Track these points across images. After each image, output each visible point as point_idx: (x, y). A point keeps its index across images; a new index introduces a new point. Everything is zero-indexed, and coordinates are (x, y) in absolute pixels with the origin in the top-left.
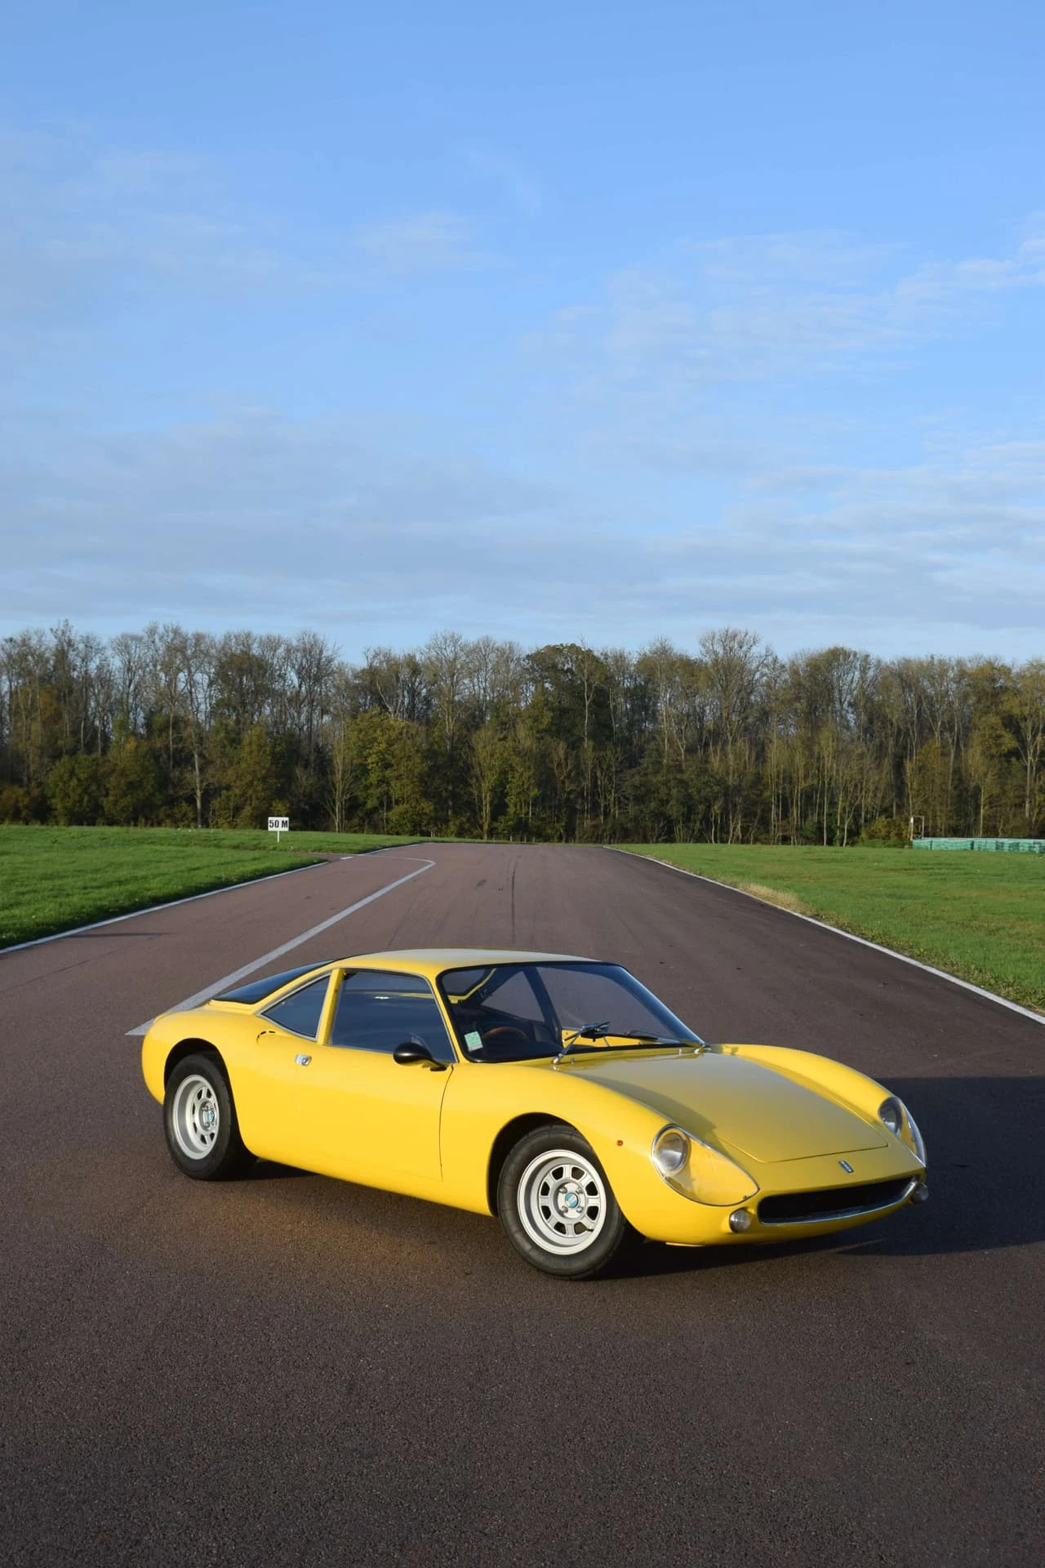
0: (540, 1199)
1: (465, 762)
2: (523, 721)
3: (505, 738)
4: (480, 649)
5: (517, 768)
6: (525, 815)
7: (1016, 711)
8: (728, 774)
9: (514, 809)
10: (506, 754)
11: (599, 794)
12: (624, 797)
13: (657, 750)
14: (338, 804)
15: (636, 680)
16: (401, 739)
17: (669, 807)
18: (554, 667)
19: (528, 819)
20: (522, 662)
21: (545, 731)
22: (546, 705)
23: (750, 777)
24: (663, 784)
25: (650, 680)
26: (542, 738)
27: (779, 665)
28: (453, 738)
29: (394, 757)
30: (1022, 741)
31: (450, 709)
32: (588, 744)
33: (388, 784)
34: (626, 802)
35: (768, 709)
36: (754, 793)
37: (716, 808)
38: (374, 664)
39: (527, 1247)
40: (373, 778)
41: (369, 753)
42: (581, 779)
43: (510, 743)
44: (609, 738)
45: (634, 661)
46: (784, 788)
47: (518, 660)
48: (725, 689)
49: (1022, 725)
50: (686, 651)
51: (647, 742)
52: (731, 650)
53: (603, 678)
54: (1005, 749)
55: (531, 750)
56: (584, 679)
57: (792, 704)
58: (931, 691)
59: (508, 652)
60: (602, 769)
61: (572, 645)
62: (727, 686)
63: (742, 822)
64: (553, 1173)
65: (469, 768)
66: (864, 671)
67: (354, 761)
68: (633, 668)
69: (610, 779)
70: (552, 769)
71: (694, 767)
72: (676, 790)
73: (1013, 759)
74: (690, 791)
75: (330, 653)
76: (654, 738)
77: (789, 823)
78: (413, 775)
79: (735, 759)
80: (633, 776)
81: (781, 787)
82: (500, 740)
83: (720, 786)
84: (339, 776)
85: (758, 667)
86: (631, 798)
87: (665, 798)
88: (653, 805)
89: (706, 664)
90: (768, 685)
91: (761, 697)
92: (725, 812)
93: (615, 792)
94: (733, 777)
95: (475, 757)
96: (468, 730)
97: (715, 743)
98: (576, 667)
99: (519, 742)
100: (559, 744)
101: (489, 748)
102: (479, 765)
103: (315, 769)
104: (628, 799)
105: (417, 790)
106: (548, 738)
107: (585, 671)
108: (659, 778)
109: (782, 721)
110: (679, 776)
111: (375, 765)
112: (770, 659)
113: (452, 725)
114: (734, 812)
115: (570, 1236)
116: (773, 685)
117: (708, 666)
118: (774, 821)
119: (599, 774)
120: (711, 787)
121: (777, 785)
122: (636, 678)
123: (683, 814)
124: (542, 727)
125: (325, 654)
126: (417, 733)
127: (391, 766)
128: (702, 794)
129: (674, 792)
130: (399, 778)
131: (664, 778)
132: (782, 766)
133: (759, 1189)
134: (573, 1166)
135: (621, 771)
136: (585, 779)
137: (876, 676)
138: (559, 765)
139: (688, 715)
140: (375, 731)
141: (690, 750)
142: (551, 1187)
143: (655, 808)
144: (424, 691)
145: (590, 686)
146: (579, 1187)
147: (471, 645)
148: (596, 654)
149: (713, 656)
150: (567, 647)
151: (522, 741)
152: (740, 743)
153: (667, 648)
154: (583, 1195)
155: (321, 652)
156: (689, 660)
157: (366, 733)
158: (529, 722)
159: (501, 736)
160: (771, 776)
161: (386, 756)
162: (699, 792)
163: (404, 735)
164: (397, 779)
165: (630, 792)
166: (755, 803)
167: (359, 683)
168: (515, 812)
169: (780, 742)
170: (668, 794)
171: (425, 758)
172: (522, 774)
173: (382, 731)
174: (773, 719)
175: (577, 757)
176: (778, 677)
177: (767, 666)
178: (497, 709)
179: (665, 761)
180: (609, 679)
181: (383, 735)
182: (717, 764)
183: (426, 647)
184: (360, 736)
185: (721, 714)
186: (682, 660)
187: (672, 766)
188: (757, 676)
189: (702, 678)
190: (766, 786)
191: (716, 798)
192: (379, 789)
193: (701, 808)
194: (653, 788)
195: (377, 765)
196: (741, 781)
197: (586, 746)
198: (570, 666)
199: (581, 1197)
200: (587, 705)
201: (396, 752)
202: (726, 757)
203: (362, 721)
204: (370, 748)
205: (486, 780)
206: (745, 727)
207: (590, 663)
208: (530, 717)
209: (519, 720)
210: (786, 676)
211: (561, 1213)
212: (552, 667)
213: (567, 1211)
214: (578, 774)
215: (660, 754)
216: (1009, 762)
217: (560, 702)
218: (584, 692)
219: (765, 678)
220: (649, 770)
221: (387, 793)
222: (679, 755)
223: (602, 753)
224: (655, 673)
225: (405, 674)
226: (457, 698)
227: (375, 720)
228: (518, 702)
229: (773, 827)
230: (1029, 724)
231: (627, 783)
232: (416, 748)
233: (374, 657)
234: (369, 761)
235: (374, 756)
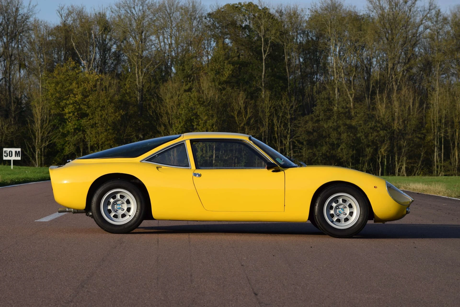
1: (154, 111)
2: (206, 74)
3: (190, 90)
4: (166, 7)
5: (201, 116)
6: (210, 158)
8: (393, 120)
9: (201, 153)
10: (191, 104)
11: (276, 139)
12: (299, 142)
13: (328, 99)
14: (38, 151)
15: (308, 35)
16: (96, 90)
17: (339, 149)
18: (233, 24)
19: (212, 161)
20: (204, 20)
21: (226, 82)
22: (227, 59)
23: (414, 122)
24: (334, 130)
25: (321, 35)
26: (224, 89)
27: (441, 17)
28: (142, 89)
29: (89, 107)
31: (140, 63)
32: (265, 94)
33: (84, 131)
34: (300, 146)
35: (430, 59)
36: (417, 137)
37: (383, 151)
38: (68, 22)
40: (70, 126)
41: (66, 104)
42: (259, 125)
43: (194, 94)
44: (284, 89)
45: (306, 18)
46: (446, 132)
47: (201, 17)
48: (391, 41)
50: (355, 7)
51: (319, 92)
52: (396, 5)
53: (278, 34)
55: (214, 101)
56: (261, 35)
57: (454, 55)
59: (191, 9)
60: (278, 117)
61: (249, 3)
62: (392, 39)
63: (407, 164)
65: (158, 116)
67: (52, 112)
68: (305, 25)
69: (286, 125)
70: (233, 117)
71: (363, 114)
72: (345, 134)
74: (358, 135)
75: (25, 11)
76: (325, 88)
77: (451, 163)
78: (107, 123)
79: (400, 106)
80: (306, 122)
81: (443, 131)
82: (185, 91)
83: (386, 130)
84: (38, 125)
85: (422, 21)
86: (305, 143)
87: (336, 142)
88: (324, 149)
89: (373, 19)
90: (432, 37)
91: (425, 49)
92: (391, 152)
93: (291, 138)
94: (398, 122)
95: (163, 106)
96: (157, 83)
97: (381, 92)
98: (253, 24)
99: (203, 92)
100: (239, 94)
101: (175, 98)
102: (167, 113)
103: (15, 118)
104: (302, 143)
105: (110, 137)
106: (229, 89)
107: (262, 27)
108: (330, 124)
109: (446, 71)
110: (348, 122)
111: (71, 115)
112: (433, 12)
113: (141, 78)
114: (399, 154)
116: (436, 37)
117: (375, 21)
118: (437, 162)
119: (275, 121)
120: (378, 132)
121: (439, 128)
122: (308, 33)
123: (352, 157)
124: (224, 79)
125: (21, 12)
126: (110, 85)
127: (86, 115)
128: (370, 138)
129: (344, 136)
130: (94, 126)
131: (335, 124)
132: (444, 112)
135: (295, 119)
136: (263, 126)
138: (239, 113)
139: (356, 67)
140: (71, 84)
141: (358, 99)
143: (327, 151)
144: (115, 46)
145: (266, 41)
147: (157, 5)
148: (272, 11)
149: (380, 12)
150: (245, 5)
151: (206, 92)
152: (404, 91)
153: (337, 4)
155: (17, 9)
156: (358, 16)
157: (63, 85)
158: (212, 75)
159: (187, 88)
160: (433, 121)
161: (81, 106)
162: (367, 136)
163: (98, 87)
164: (92, 127)
165: (304, 137)
166: (419, 146)
167: (52, 40)
168: (202, 156)
169: (442, 90)
170: (339, 139)
171: (117, 108)
172: (206, 122)
173: (77, 83)
174: (436, 71)
175: (255, 106)
176: (440, 29)
177: (430, 19)
178: (182, 63)
179: (335, 108)
180: (283, 33)
181: (78, 87)
182: (384, 110)
183: (117, 5)
184: (57, 88)
185: (387, 65)
186: (351, 15)
187: (342, 113)
188: (421, 29)
189: (369, 32)
190: (429, 131)
191: (383, 142)
192: (76, 136)
193: (369, 151)
194: (324, 134)
195: (73, 114)
196: (405, 127)
197: (263, 96)
198: (247, 23)
200: (264, 58)
201: (92, 103)
202: (391, 105)
203: (58, 74)
204: (67, 99)
205: (174, 128)
206: (410, 77)
207: (266, 20)
208: (212, 70)
209: (202, 73)
210: (448, 28)
212: (231, 24)
214: (256, 122)
215: (331, 101)
217: (239, 57)
218: (261, 46)
219: (428, 30)
220: (321, 117)
221: (83, 141)
222: (348, 102)
223: (279, 103)
224: (326, 28)
225: (97, 29)
226: (145, 53)
227: (70, 73)
228: (201, 57)
229: (435, 167)
231: (300, 129)
232: (109, 99)
233: (68, 15)
234: (66, 110)
235: (71, 106)
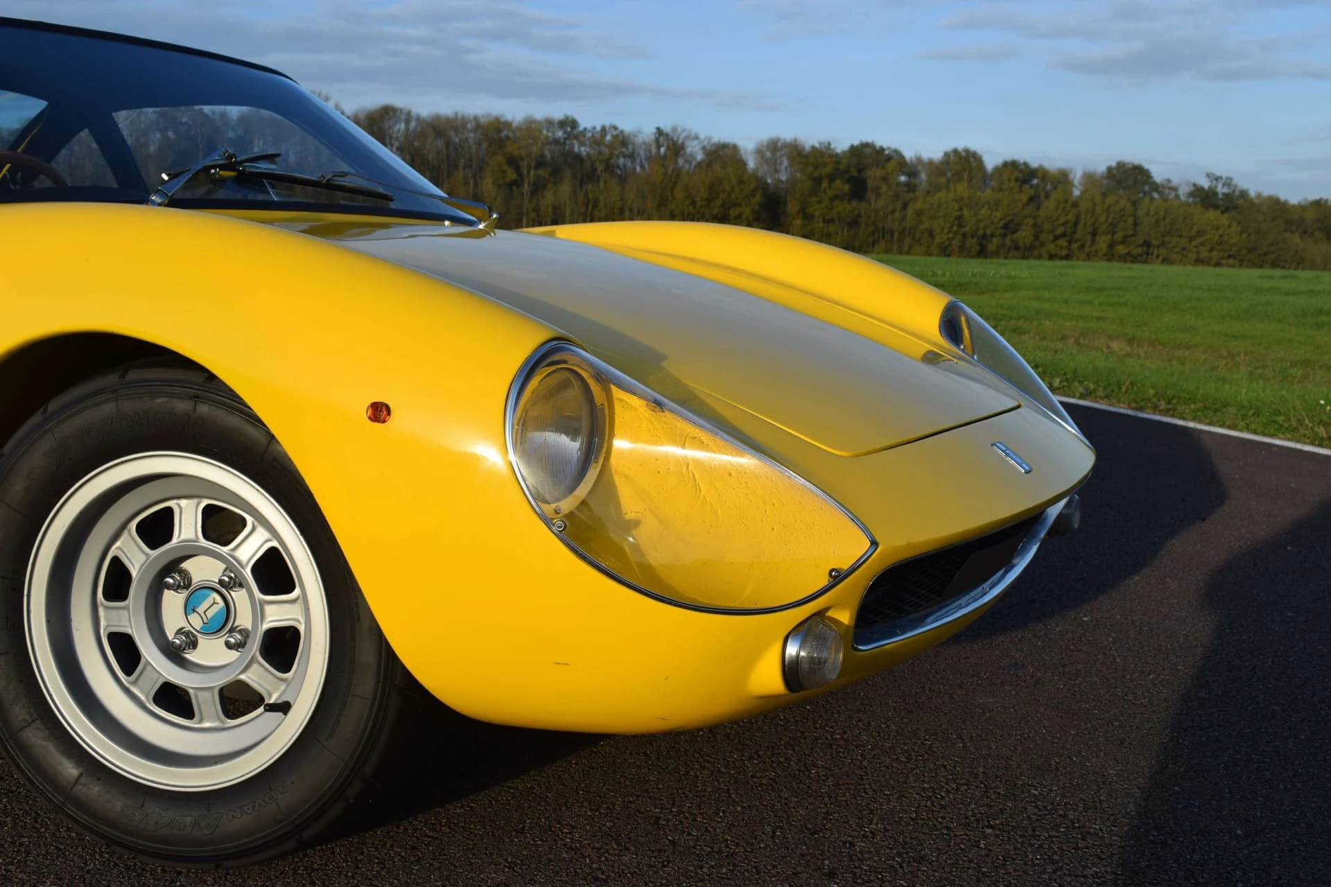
0: (101, 612)
7: (516, 153)
30: (520, 174)
39: (70, 770)
49: (521, 163)
54: (508, 180)
58: (456, 140)
64: (141, 529)
66: (408, 122)
73: (514, 188)
115: (207, 725)
133: (874, 544)
134: (205, 502)
137: (416, 127)
142: (134, 573)
146: (229, 568)
154: (244, 591)
199: (239, 597)
211: (174, 654)
213: (193, 644)
216: (511, 190)
218: (198, 139)
230: (525, 163)
